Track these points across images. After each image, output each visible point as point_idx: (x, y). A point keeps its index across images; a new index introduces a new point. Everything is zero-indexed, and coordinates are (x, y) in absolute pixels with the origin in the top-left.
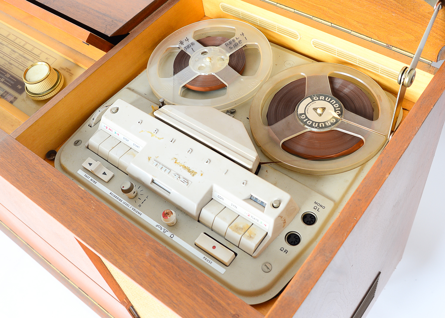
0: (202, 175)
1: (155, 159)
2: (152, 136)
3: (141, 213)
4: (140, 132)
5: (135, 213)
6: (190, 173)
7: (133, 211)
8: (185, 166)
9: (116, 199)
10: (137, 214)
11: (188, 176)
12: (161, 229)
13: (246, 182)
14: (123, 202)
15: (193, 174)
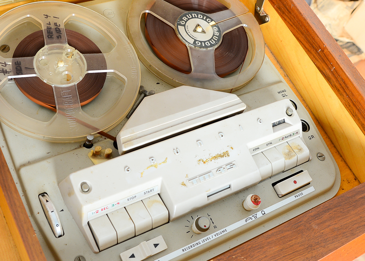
0: (232, 148)
1: (188, 179)
2: (155, 166)
3: (224, 229)
4: (142, 176)
5: (221, 235)
6: (224, 157)
7: (217, 236)
8: (214, 156)
9: (193, 248)
10: (223, 234)
11: (225, 160)
12: (251, 218)
13: (259, 119)
14: (201, 242)
15: (227, 155)
